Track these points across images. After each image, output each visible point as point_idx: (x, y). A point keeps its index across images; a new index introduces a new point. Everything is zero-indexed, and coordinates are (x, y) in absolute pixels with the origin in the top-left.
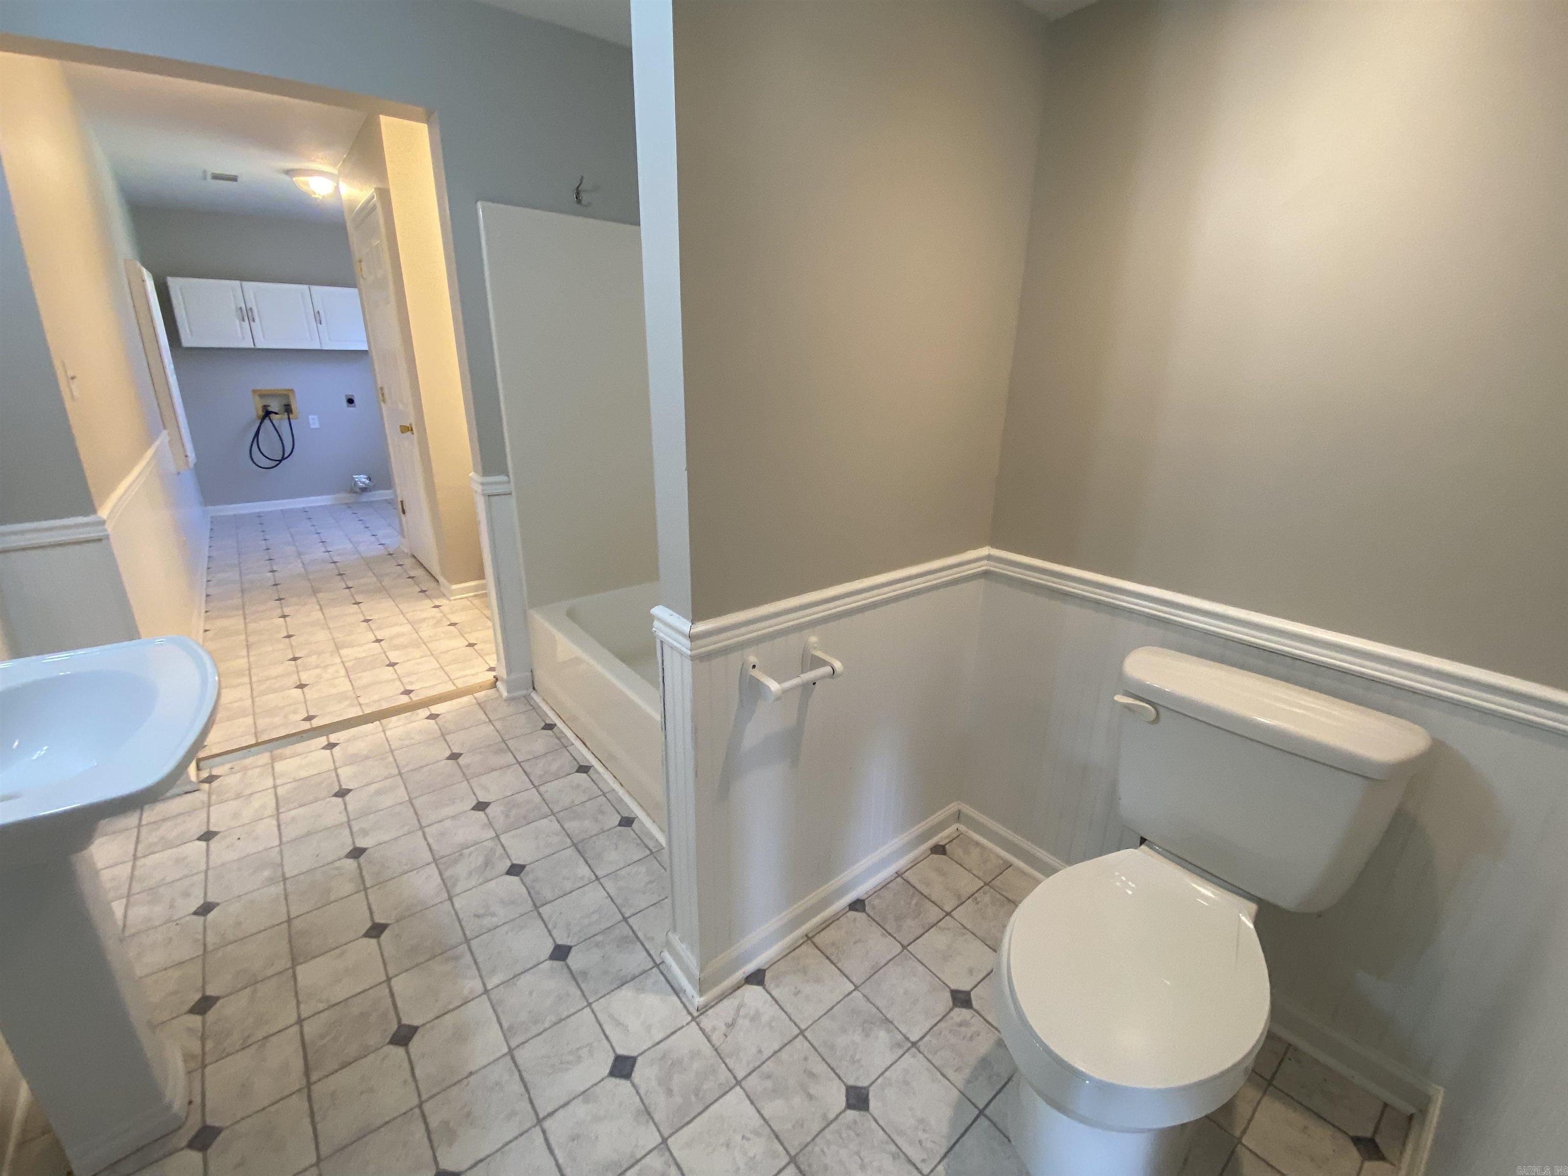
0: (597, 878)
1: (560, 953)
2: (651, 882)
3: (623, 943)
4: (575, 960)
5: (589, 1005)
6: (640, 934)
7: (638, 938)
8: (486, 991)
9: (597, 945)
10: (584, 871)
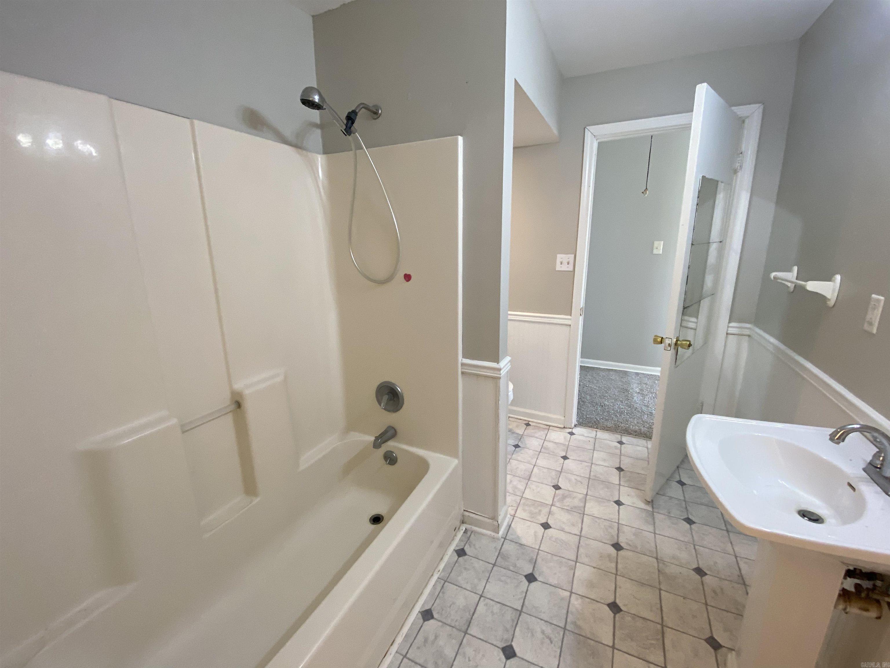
0: (481, 596)
1: (531, 578)
2: (465, 569)
3: (505, 558)
4: (528, 570)
5: (539, 550)
6: (497, 554)
7: (499, 554)
8: (571, 592)
9: (515, 566)
10: (481, 608)
